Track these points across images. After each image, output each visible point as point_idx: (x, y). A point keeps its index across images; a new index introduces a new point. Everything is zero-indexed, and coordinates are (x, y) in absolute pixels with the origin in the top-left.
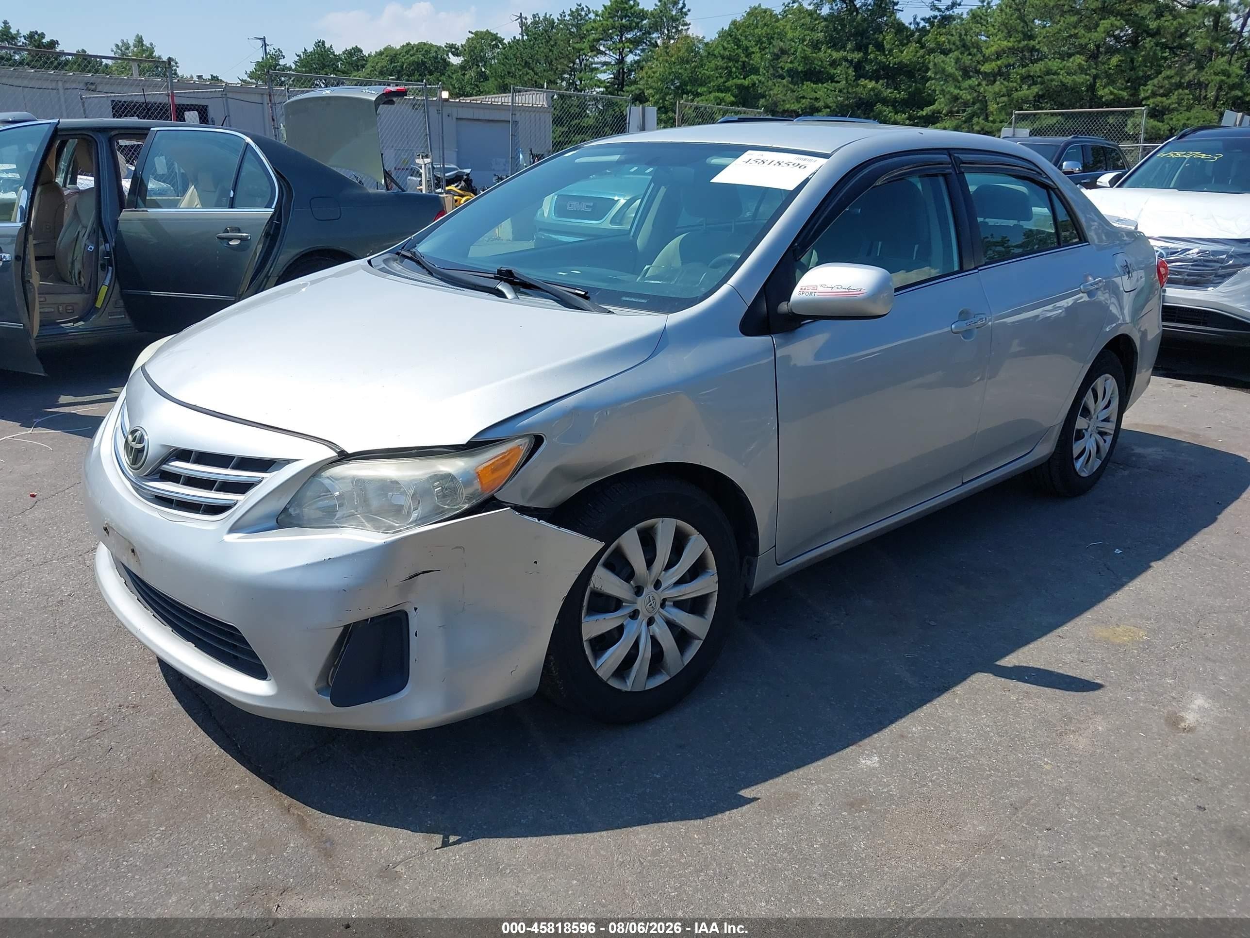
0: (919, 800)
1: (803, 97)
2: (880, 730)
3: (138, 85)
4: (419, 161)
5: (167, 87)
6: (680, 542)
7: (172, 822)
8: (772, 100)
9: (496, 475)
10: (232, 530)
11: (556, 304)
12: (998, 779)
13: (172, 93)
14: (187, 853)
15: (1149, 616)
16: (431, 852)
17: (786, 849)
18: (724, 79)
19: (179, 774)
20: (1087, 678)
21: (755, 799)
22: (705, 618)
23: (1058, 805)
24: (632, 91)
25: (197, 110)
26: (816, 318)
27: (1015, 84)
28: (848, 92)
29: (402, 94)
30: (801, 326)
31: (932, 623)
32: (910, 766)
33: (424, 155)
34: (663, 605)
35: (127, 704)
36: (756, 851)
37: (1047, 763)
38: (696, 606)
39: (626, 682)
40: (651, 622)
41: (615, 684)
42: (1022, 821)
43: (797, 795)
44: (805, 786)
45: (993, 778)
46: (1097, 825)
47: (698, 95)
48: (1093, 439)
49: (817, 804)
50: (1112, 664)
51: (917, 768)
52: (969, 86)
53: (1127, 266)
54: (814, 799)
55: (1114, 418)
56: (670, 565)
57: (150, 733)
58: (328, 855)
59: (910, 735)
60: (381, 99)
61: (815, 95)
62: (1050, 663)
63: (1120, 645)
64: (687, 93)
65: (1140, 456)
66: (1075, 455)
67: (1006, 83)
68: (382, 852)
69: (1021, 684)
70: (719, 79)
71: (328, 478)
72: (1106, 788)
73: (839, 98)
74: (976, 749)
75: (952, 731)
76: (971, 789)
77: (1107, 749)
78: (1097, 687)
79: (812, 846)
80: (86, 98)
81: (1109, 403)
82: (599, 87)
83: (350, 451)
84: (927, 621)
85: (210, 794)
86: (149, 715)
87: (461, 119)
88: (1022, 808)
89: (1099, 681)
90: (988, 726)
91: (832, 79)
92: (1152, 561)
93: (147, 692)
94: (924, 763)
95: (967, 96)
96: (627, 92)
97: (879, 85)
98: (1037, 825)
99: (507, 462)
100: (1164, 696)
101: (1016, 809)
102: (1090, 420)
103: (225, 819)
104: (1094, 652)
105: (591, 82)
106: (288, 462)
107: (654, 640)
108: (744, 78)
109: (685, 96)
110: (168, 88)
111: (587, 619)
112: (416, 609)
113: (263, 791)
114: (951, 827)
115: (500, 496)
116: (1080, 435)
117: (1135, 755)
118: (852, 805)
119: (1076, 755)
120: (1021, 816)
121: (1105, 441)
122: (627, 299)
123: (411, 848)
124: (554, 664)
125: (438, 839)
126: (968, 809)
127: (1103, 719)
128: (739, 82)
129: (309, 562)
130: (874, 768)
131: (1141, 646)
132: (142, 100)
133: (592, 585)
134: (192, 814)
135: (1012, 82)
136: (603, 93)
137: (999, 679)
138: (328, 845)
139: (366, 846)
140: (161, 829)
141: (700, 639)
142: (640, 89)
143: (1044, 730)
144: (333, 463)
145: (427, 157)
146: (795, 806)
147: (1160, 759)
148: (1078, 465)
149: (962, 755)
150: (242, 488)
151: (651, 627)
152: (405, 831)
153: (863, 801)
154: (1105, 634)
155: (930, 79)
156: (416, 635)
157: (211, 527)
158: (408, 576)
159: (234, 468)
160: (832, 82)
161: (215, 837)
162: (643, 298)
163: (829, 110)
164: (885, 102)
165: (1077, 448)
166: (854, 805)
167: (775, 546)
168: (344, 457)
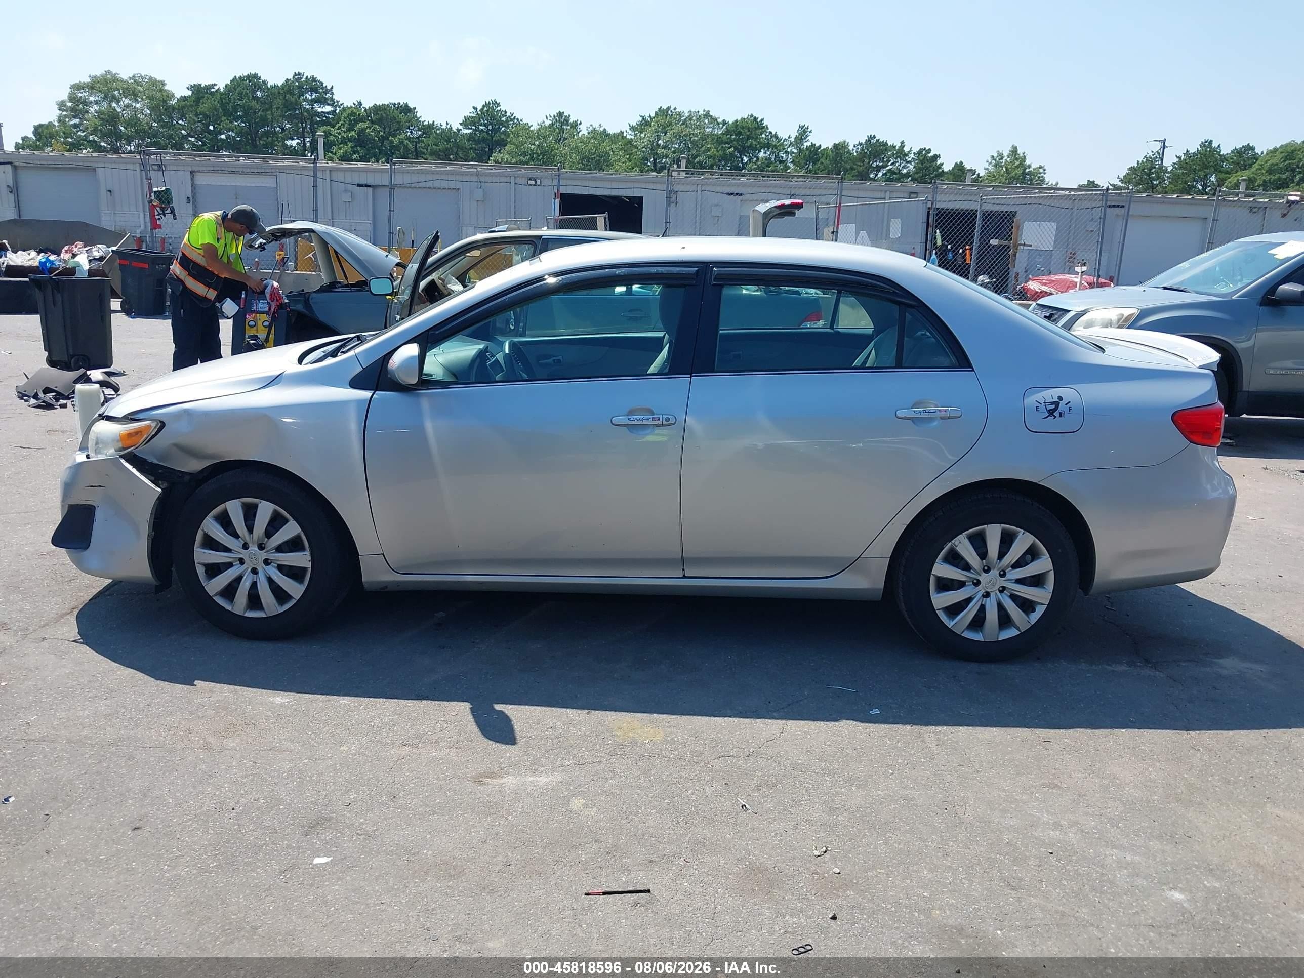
9: (131, 439)
16: (65, 641)
21: (194, 685)
22: (301, 585)
34: (266, 563)
36: (139, 698)
41: (221, 602)
50: (566, 738)
55: (1049, 585)
62: (527, 719)
66: (938, 606)
74: (341, 723)
79: (160, 709)
99: (140, 432)
100: (535, 766)
107: (255, 584)
111: (199, 550)
112: (98, 506)
115: (137, 452)
116: (950, 585)
120: (263, 752)
133: (202, 528)
141: (294, 599)
148: (951, 621)
151: (255, 575)
153: (227, 708)
154: (626, 726)
156: (96, 521)
158: (88, 485)
165: (941, 599)
166: (218, 707)
167: (383, 554)
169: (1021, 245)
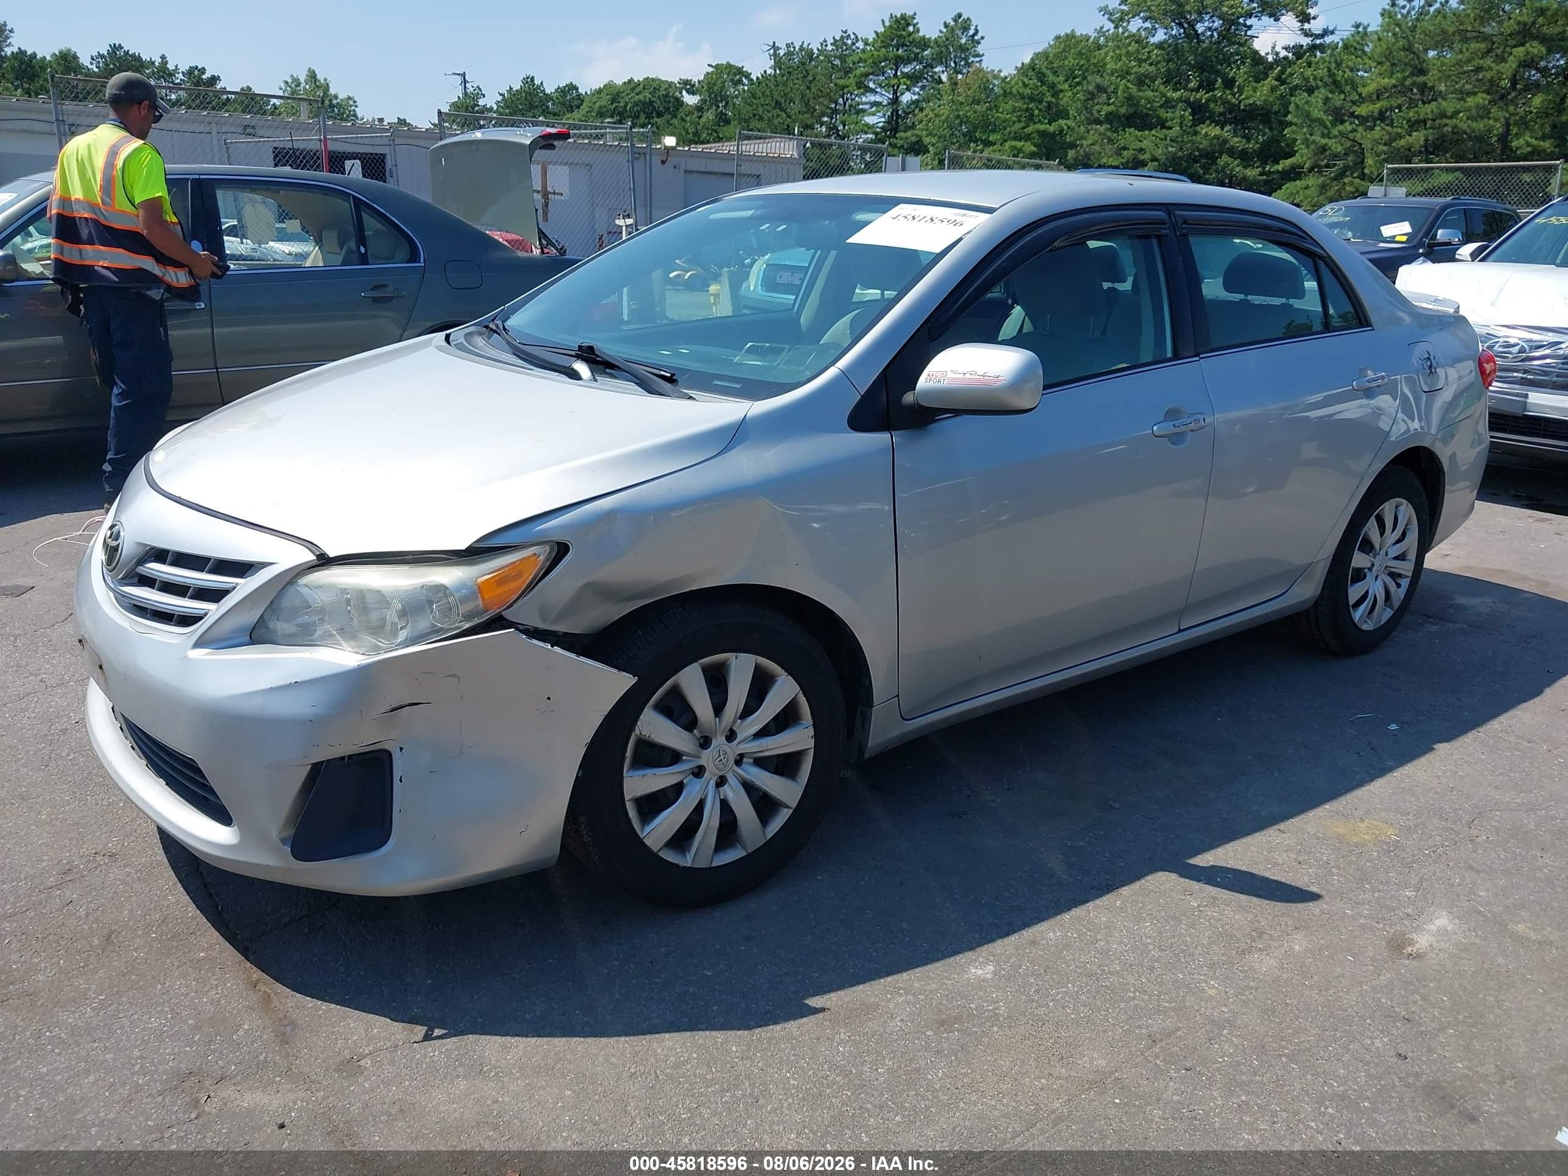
0: (1031, 1022)
1: (1125, 148)
2: (1008, 934)
3: (285, 128)
4: (620, 222)
5: (319, 130)
6: (761, 686)
7: (115, 990)
8: (1084, 151)
9: (501, 590)
10: (198, 644)
11: (637, 387)
12: (1142, 1004)
13: (325, 137)
14: (122, 1028)
15: (1409, 810)
16: (407, 1045)
17: (841, 1072)
18: (1023, 124)
19: (140, 937)
20: (1299, 884)
21: (823, 1010)
22: (796, 781)
23: (1210, 1040)
24: (907, 138)
25: (360, 159)
26: (957, 412)
27: (1399, 130)
28: (1182, 141)
29: (563, 136)
30: (935, 421)
31: (1116, 805)
32: (1032, 980)
33: (626, 214)
34: (739, 762)
35: (104, 852)
36: (803, 1071)
37: (1213, 987)
38: (785, 765)
39: (685, 856)
40: (721, 782)
41: (670, 856)
42: (1157, 1057)
43: (875, 1007)
44: (889, 996)
45: (1136, 1002)
46: (1254, 1068)
47: (988, 143)
48: (1379, 582)
49: (898, 1019)
50: (1339, 868)
51: (1040, 983)
52: (1339, 132)
53: (1429, 359)
54: (897, 1013)
55: (1412, 555)
56: (748, 711)
57: (121, 887)
58: (284, 1040)
59: (1044, 942)
60: (537, 144)
61: (1139, 145)
62: (1257, 864)
63: (1356, 845)
64: (976, 141)
65: (1461, 608)
66: (1352, 601)
67: (1389, 128)
68: (350, 1041)
69: (1210, 888)
70: (1016, 124)
71: (306, 585)
72: (1280, 1023)
73: (1170, 149)
74: (1125, 964)
75: (1101, 940)
76: (1103, 1013)
77: (1298, 974)
78: (1314, 897)
79: (876, 1070)
80: (231, 143)
81: (1404, 535)
82: (866, 133)
83: (332, 554)
84: (1111, 803)
85: (168, 961)
86: (125, 866)
87: (691, 172)
88: (1162, 1040)
89: (1314, 889)
90: (1150, 938)
91: (1163, 124)
92: (1435, 743)
93: (132, 838)
94: (1051, 978)
95: (1336, 146)
96: (901, 139)
97: (1227, 132)
98: (1174, 1063)
99: (520, 574)
100: (1396, 912)
101: (1154, 1041)
102: (1375, 557)
103: (177, 991)
104: (1320, 852)
105: (857, 128)
106: (263, 565)
107: (725, 805)
108: (1050, 123)
109: (972, 144)
110: (320, 133)
111: (631, 773)
112: (401, 749)
113: (232, 961)
114: (1062, 1058)
115: (509, 615)
116: (1359, 575)
117: (1333, 984)
118: (942, 1023)
119: (1254, 979)
120: (1157, 1050)
121: (1399, 585)
122: (720, 383)
123: (385, 1038)
124: (585, 827)
125: (421, 1030)
126: (1090, 1038)
127: (1304, 937)
128: (1042, 127)
129: (274, 685)
130: (985, 980)
131: (1385, 847)
132: (289, 145)
133: (637, 731)
134: (141, 983)
135: (1396, 127)
136: (872, 141)
137: (1182, 880)
138: (288, 1029)
139: (333, 1033)
140: (101, 998)
141: (788, 807)
142: (917, 136)
143: (1221, 946)
144: (311, 568)
145: (629, 216)
146: (870, 1019)
147: (1366, 991)
148: (1357, 615)
149: (1104, 970)
150: (215, 595)
151: (721, 789)
152: (383, 1019)
153: (958, 1019)
154: (1341, 830)
155: (1290, 124)
156: (401, 781)
157: (176, 640)
158: (389, 708)
159: (210, 572)
160: (1161, 129)
161: (159, 1012)
162: (738, 383)
163: (1156, 163)
164: (1231, 152)
165: (1354, 593)
166: (943, 1024)
167: (898, 696)
168: (324, 561)
169: (551, 193)
